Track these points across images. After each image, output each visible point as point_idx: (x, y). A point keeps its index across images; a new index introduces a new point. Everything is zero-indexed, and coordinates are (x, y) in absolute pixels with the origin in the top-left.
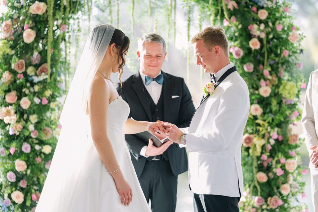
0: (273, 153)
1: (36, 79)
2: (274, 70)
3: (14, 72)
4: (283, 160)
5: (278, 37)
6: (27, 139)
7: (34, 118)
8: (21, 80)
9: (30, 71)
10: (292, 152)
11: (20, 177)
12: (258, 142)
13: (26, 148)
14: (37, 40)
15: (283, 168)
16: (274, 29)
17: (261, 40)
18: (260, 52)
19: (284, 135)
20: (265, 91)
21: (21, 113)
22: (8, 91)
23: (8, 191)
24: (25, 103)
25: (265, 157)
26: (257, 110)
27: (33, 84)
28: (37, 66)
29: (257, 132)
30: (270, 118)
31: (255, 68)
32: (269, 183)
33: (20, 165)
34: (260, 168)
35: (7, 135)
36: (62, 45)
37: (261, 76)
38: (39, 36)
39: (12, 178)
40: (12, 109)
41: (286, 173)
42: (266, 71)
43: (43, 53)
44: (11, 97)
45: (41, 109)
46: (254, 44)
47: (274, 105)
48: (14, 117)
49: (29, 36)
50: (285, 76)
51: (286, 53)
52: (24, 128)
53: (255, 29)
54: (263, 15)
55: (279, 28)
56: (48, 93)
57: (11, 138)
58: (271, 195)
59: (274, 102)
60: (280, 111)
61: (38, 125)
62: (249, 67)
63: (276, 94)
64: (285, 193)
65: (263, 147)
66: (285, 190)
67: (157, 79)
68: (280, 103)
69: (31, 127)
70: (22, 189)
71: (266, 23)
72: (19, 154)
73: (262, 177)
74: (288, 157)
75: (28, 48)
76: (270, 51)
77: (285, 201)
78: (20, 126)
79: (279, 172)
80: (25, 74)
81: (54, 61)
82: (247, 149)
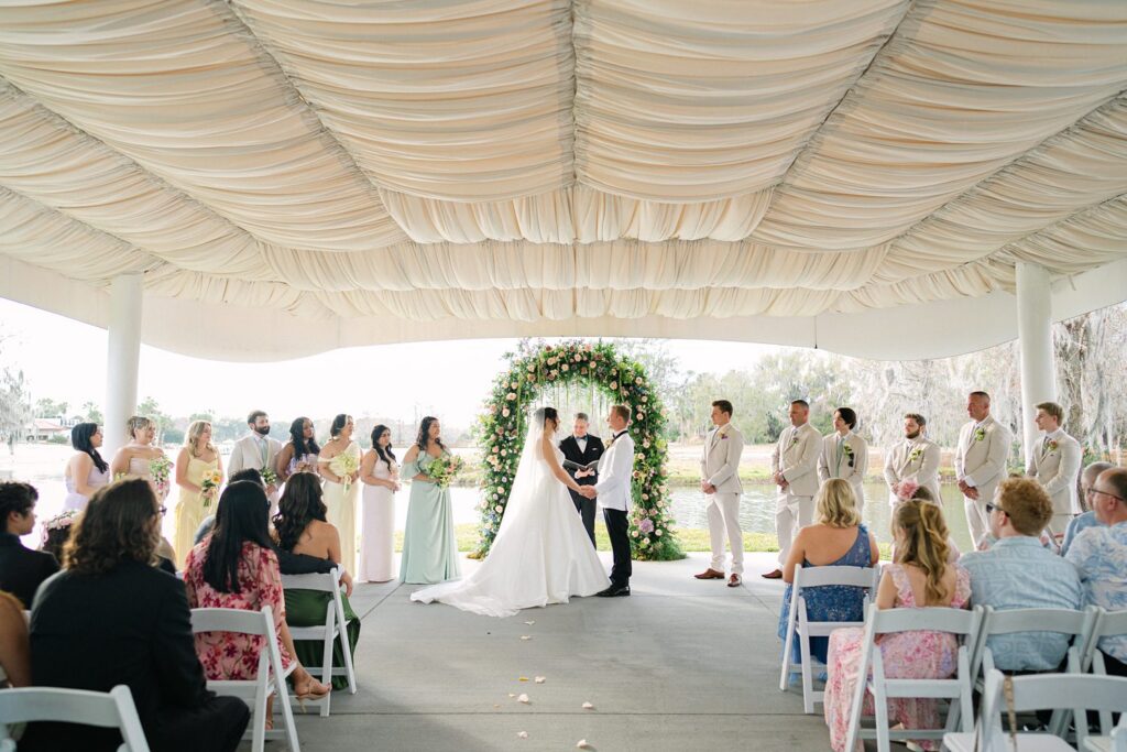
0: (651, 483)
1: (510, 439)
2: (652, 433)
3: (497, 434)
4: (658, 486)
5: (653, 412)
6: (505, 474)
7: (509, 462)
8: (501, 438)
9: (507, 433)
10: (664, 482)
11: (500, 497)
12: (643, 476)
13: (504, 479)
14: (511, 415)
15: (658, 491)
16: (651, 408)
17: (643, 414)
18: (643, 421)
19: (659, 471)
20: (646, 445)
21: (501, 459)
22: (493, 446)
23: (493, 505)
24: (504, 453)
25: (647, 484)
26: (641, 456)
27: (508, 441)
28: (511, 431)
29: (642, 469)
30: (649, 460)
31: (641, 431)
32: (649, 500)
33: (501, 490)
34: (645, 491)
35: (493, 471)
36: (526, 418)
37: (644, 436)
38: (512, 413)
39: (496, 497)
40: (496, 457)
41: (660, 494)
42: (647, 434)
43: (514, 423)
44: (495, 449)
45: (513, 456)
46: (640, 417)
47: (652, 454)
48: (497, 461)
49: (506, 413)
50: (658, 436)
51: (659, 422)
52: (503, 467)
53: (640, 408)
54: (645, 399)
55: (654, 407)
56: (518, 446)
57: (496, 474)
58: (651, 507)
59: (652, 451)
60: (655, 457)
61: (511, 466)
62: (637, 431)
63: (652, 447)
64: (659, 506)
65: (646, 478)
66: (660, 504)
67: (584, 438)
68: (655, 452)
69: (507, 467)
70: (502, 505)
71: (646, 404)
72: (500, 483)
73: (646, 497)
74: (661, 484)
75: (506, 420)
76: (649, 421)
77: (660, 511)
78: (500, 467)
79: (656, 494)
80: (504, 435)
81: (521, 428)
82: (636, 480)
